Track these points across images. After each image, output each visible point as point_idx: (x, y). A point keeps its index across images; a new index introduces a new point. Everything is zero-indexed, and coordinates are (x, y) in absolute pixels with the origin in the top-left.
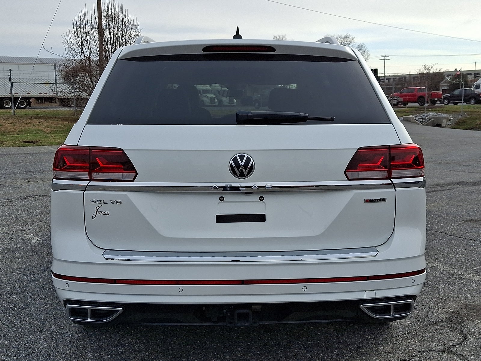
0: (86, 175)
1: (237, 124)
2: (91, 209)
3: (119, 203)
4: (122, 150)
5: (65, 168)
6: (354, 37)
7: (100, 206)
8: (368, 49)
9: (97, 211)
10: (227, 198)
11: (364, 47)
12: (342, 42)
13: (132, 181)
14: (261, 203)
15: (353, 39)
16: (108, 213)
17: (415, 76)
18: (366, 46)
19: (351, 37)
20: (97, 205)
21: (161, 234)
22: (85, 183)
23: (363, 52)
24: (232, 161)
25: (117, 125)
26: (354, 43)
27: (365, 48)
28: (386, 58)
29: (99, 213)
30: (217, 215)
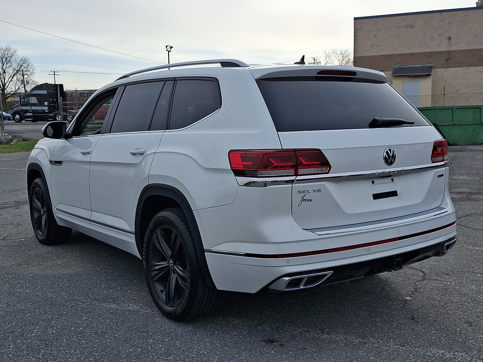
0: (292, 171)
1: (369, 127)
2: (298, 198)
3: (319, 191)
4: (319, 150)
5: (271, 168)
6: (16, 50)
7: (305, 195)
8: (32, 63)
9: (303, 199)
10: (376, 181)
11: (28, 60)
12: (3, 54)
13: (328, 173)
14: (393, 183)
15: (15, 52)
16: (311, 200)
17: (81, 92)
18: (29, 59)
19: (13, 50)
20: (303, 194)
21: (346, 212)
22: (293, 178)
23: (27, 66)
24: (385, 154)
25: (303, 131)
26: (17, 57)
27: (30, 61)
28: (56, 73)
29: (304, 201)
30: (373, 195)
